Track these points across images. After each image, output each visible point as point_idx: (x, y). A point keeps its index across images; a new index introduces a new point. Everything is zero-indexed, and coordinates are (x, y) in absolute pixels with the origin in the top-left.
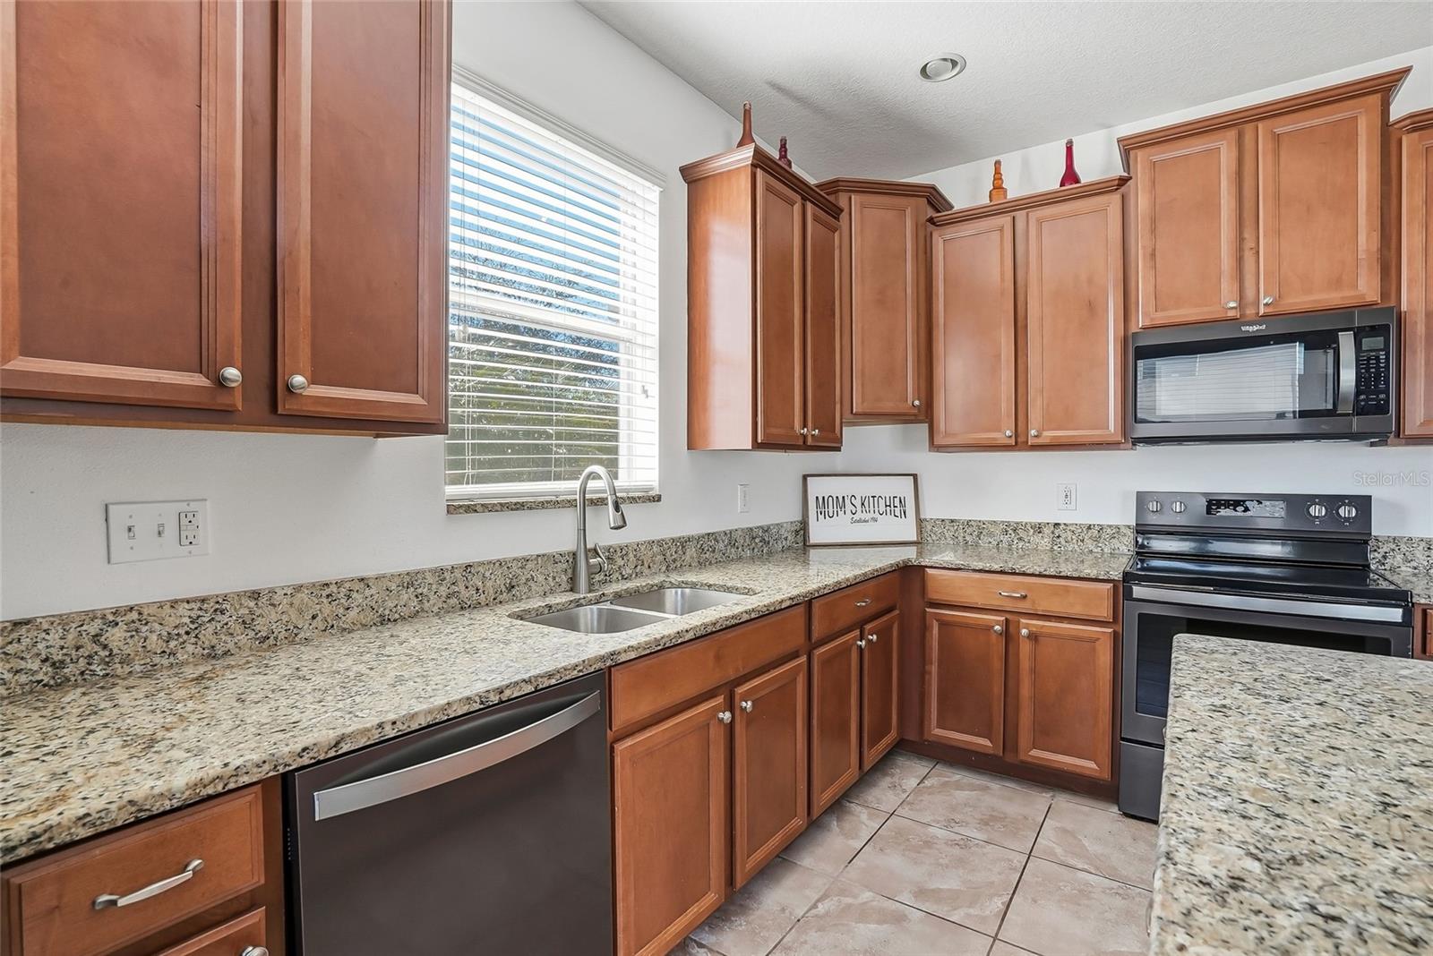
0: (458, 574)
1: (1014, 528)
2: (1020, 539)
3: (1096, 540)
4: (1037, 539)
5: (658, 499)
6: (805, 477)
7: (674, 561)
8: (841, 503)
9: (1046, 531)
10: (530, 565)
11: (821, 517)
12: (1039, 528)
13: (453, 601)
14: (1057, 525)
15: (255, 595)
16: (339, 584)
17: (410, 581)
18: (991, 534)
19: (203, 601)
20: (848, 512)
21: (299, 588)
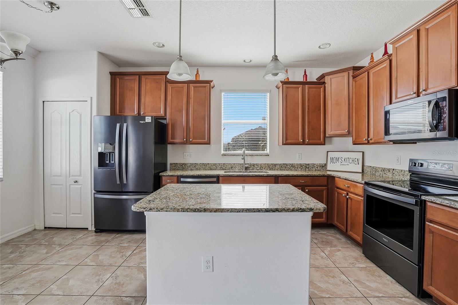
0: (222, 164)
1: (384, 170)
2: (385, 173)
3: (403, 175)
4: (388, 174)
5: (268, 155)
6: (328, 152)
7: (272, 168)
8: (338, 159)
9: (391, 171)
10: (235, 165)
11: (331, 163)
12: (389, 170)
13: (221, 168)
14: (394, 169)
15: (196, 164)
16: (205, 164)
17: (215, 164)
18: (378, 171)
19: (191, 163)
20: (340, 162)
21: (200, 163)
